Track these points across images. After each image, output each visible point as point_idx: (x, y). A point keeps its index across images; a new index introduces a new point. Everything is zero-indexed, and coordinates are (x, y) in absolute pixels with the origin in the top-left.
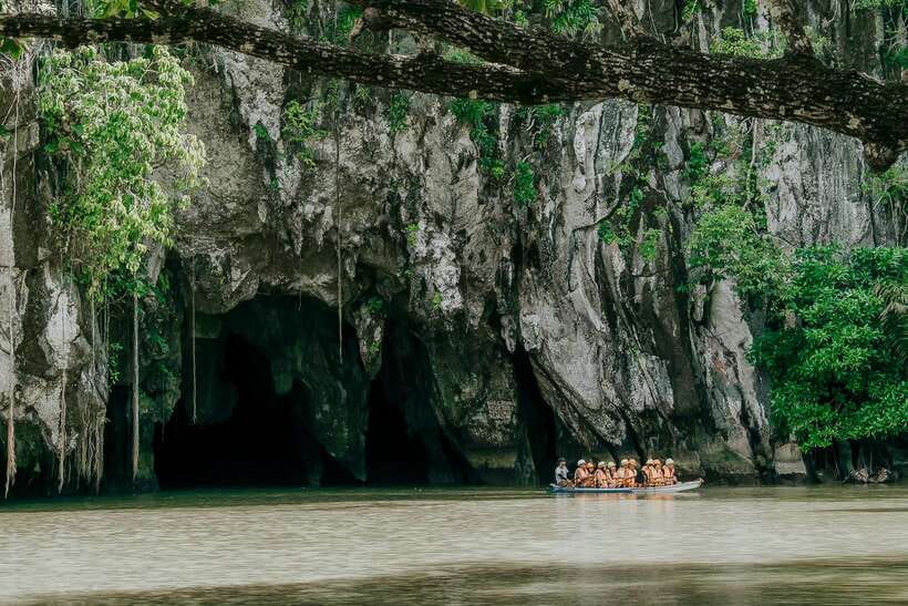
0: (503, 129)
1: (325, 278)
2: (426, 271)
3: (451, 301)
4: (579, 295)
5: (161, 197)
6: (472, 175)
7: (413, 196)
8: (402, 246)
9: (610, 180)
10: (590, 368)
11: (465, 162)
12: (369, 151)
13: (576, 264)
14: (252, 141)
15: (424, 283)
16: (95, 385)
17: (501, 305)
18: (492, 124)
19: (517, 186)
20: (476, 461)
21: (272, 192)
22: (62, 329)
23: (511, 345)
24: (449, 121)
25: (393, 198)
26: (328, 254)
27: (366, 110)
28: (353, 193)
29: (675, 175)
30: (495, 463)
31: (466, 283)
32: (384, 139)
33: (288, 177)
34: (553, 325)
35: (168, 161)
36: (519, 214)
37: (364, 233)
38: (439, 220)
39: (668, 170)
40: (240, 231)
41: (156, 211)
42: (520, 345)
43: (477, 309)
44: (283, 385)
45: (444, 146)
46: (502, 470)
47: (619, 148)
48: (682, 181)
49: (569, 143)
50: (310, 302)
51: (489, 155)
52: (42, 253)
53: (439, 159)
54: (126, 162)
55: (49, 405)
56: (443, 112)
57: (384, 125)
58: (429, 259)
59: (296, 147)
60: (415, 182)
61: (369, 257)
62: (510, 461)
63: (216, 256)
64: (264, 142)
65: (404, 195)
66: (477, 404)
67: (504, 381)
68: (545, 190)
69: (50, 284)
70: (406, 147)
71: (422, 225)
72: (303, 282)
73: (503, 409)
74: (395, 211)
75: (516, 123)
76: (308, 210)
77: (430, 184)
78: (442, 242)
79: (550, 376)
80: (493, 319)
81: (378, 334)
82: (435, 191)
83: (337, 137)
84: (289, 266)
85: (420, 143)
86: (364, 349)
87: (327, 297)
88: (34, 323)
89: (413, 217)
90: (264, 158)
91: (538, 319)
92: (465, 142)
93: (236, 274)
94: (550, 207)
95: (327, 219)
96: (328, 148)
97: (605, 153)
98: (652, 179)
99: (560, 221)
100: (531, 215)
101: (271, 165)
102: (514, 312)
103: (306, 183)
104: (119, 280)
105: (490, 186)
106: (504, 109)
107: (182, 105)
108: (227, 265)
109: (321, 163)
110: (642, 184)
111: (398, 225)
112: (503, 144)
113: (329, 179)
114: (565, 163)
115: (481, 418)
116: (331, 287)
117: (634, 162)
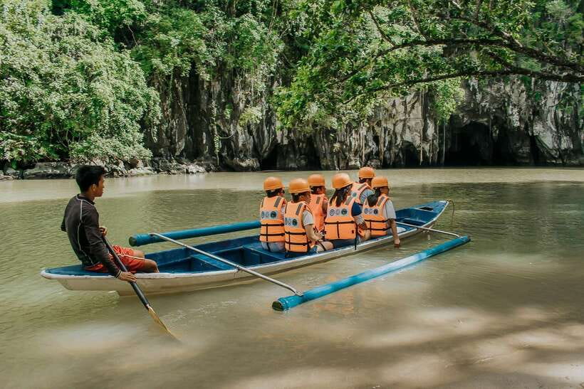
0: (533, 84)
1: (486, 119)
2: (511, 117)
3: (517, 124)
4: (549, 123)
5: (454, 102)
6: (524, 95)
7: (509, 100)
8: (506, 111)
9: (559, 95)
10: (551, 139)
11: (522, 91)
12: (499, 90)
13: (549, 115)
14: (471, 89)
15: (510, 120)
16: (436, 142)
17: (528, 124)
18: (530, 82)
19: (535, 97)
20: (519, 161)
21: (475, 100)
22: (431, 131)
23: (530, 134)
24: (519, 82)
25: (504, 101)
26: (487, 114)
27: (499, 81)
28: (494, 99)
29: (577, 93)
30: (524, 161)
31: (521, 120)
32: (502, 87)
33: (479, 96)
34: (542, 129)
35: (455, 96)
36: (535, 104)
37: (496, 109)
38: (515, 105)
39: (575, 91)
40: (467, 109)
41: (453, 105)
42: (533, 134)
43: (523, 126)
44: (473, 143)
45: (517, 88)
46: (526, 163)
47: (562, 87)
48: (579, 94)
49: (549, 86)
50: (482, 124)
51: (529, 89)
52: (427, 115)
53: (516, 91)
54: (446, 94)
55: (427, 147)
56: (518, 80)
57: (503, 84)
58: (512, 115)
59: (481, 90)
60: (509, 97)
61: (497, 114)
62: (527, 161)
63: (461, 115)
64: (474, 89)
65: (506, 100)
66: (521, 147)
67: (528, 142)
68: (542, 98)
69: (428, 121)
70: (508, 89)
71: (511, 107)
72: (481, 120)
73: (526, 149)
74: (504, 103)
75: (536, 83)
76: (483, 104)
77: (513, 97)
78: (515, 110)
79: (540, 142)
80: (526, 128)
81: (497, 132)
82: (514, 99)
83: (491, 87)
84: (478, 116)
85: (511, 88)
86: (494, 135)
87: (486, 124)
88: (425, 130)
89: (509, 105)
90: (474, 93)
91: (538, 128)
92: (523, 87)
93: (465, 119)
94: (543, 102)
95: (487, 106)
96: (489, 90)
97: (559, 88)
98: (571, 94)
99: (546, 105)
100: (538, 104)
101: (475, 94)
102: (532, 126)
103: (483, 98)
104: (442, 121)
105: (529, 97)
106: (533, 79)
107: (459, 82)
108: (463, 117)
109: (488, 93)
110: (568, 95)
111: (505, 107)
112: (532, 87)
113: (489, 97)
114: (548, 91)
115: (521, 151)
116: (486, 121)
117: (566, 90)
